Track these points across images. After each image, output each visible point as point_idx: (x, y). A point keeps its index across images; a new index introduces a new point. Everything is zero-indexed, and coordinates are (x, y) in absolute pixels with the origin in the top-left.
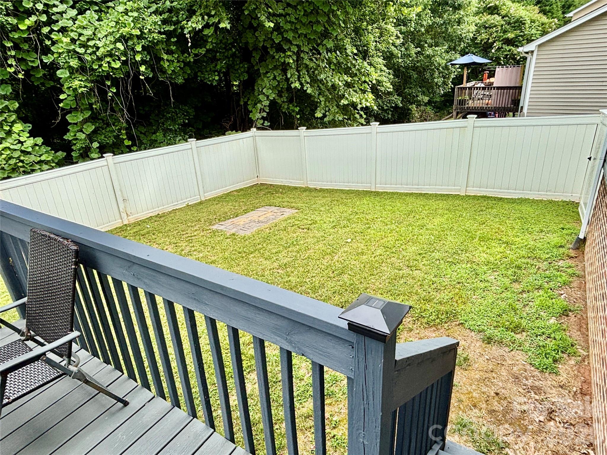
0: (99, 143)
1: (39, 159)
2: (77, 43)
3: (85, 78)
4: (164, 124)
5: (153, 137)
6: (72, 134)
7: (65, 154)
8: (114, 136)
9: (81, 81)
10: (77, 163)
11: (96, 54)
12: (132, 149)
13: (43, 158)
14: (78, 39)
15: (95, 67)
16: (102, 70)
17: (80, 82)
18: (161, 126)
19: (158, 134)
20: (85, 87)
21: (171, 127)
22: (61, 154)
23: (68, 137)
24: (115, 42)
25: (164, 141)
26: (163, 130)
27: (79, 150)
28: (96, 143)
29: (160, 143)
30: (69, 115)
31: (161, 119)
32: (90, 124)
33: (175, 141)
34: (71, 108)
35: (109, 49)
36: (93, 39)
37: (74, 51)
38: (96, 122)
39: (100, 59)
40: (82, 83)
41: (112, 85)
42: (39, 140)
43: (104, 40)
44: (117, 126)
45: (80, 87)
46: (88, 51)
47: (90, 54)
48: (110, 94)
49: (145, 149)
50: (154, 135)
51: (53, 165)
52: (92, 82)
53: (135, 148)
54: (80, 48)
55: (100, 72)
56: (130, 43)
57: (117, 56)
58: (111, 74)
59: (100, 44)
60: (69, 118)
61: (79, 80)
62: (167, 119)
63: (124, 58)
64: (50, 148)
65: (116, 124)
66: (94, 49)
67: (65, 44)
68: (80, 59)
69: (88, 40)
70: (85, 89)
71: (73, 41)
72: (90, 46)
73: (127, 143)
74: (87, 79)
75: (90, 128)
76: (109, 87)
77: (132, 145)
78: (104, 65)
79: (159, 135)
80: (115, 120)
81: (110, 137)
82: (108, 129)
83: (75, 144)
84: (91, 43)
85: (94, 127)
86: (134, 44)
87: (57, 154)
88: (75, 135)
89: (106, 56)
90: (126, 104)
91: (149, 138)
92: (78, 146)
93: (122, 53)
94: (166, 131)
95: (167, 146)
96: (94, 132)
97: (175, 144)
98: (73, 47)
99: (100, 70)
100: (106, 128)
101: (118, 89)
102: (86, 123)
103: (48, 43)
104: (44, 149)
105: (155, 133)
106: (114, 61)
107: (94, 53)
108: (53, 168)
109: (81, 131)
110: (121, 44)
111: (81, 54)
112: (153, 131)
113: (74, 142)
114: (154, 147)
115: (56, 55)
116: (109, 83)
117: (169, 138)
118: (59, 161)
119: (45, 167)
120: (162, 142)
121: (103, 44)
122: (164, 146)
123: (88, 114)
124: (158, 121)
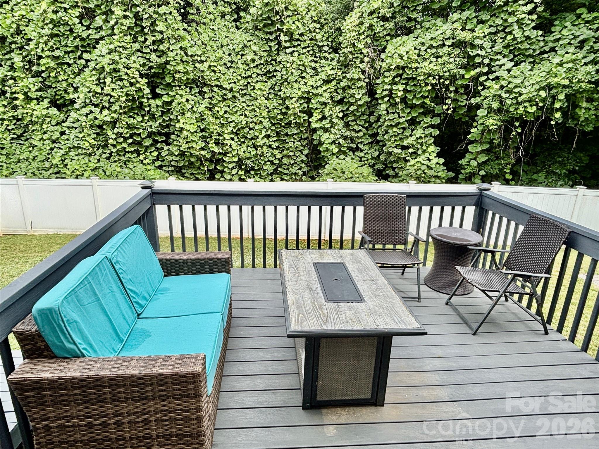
0: (485, 171)
1: (436, 174)
2: (504, 89)
3: (499, 117)
4: (550, 167)
5: (535, 177)
6: (466, 160)
7: (454, 174)
8: (499, 168)
9: (495, 119)
10: (460, 183)
11: (517, 99)
12: (510, 182)
13: (439, 174)
14: (507, 86)
15: (511, 109)
16: (517, 113)
17: (493, 121)
18: (546, 168)
19: (540, 175)
20: (496, 125)
21: (557, 171)
22: (451, 174)
23: (463, 162)
24: (539, 90)
25: (545, 182)
26: (547, 172)
27: (466, 174)
28: (483, 171)
29: (539, 183)
30: (471, 145)
31: (549, 161)
32: (484, 155)
33: (556, 185)
34: (475, 140)
35: (531, 96)
36: (520, 87)
37: (500, 96)
38: (489, 154)
39: (518, 103)
40: (495, 121)
41: (520, 126)
42: (442, 161)
43: (530, 87)
44: (505, 160)
45: (492, 125)
46: (511, 97)
47: (512, 99)
48: (514, 133)
49: (522, 185)
50: (535, 175)
51: (444, 181)
52: (503, 121)
53: (513, 183)
54: (505, 93)
55: (514, 114)
56: (554, 91)
57: (536, 102)
58: (524, 116)
59: (524, 91)
60: (470, 148)
61: (493, 119)
62: (556, 162)
63: (541, 104)
64: (445, 168)
65: (506, 159)
66: (517, 95)
67: (494, 90)
68: (501, 102)
69: (515, 87)
70: (496, 127)
71: (502, 87)
72: (515, 92)
73: (508, 177)
74: (500, 119)
75: (483, 158)
76: (516, 127)
77: (511, 180)
78: (521, 109)
79: (541, 177)
80: (506, 155)
81: (495, 169)
82: (496, 162)
83: (465, 169)
84: (516, 90)
85: (487, 158)
86: (557, 92)
87: (448, 173)
88: (469, 162)
89: (525, 101)
90: (524, 143)
91: (529, 177)
92: (467, 171)
93: (541, 100)
94: (549, 173)
95: (546, 187)
96: (485, 163)
97: (555, 187)
98: (500, 92)
99: (515, 112)
100: (495, 161)
101: (523, 130)
102: (480, 153)
103: (480, 88)
104: (442, 168)
105: (537, 172)
106: (531, 106)
107: (516, 98)
108: (442, 183)
109: (475, 159)
110: (544, 92)
111: (503, 98)
112: (535, 171)
113: (466, 167)
114: (531, 186)
115: (482, 98)
116: (517, 124)
117: (551, 180)
118: (448, 179)
119: (438, 181)
120: (541, 183)
121: (528, 91)
122: (543, 186)
123: (486, 147)
124: (544, 162)
